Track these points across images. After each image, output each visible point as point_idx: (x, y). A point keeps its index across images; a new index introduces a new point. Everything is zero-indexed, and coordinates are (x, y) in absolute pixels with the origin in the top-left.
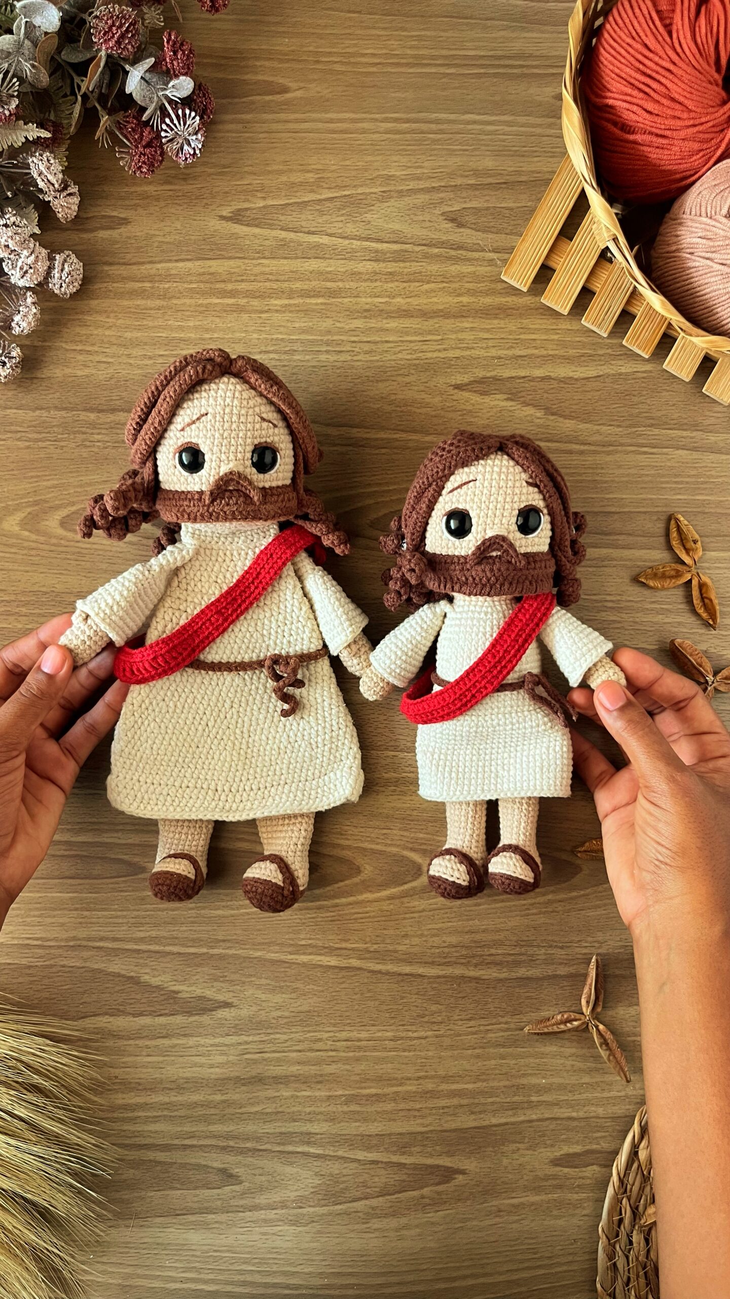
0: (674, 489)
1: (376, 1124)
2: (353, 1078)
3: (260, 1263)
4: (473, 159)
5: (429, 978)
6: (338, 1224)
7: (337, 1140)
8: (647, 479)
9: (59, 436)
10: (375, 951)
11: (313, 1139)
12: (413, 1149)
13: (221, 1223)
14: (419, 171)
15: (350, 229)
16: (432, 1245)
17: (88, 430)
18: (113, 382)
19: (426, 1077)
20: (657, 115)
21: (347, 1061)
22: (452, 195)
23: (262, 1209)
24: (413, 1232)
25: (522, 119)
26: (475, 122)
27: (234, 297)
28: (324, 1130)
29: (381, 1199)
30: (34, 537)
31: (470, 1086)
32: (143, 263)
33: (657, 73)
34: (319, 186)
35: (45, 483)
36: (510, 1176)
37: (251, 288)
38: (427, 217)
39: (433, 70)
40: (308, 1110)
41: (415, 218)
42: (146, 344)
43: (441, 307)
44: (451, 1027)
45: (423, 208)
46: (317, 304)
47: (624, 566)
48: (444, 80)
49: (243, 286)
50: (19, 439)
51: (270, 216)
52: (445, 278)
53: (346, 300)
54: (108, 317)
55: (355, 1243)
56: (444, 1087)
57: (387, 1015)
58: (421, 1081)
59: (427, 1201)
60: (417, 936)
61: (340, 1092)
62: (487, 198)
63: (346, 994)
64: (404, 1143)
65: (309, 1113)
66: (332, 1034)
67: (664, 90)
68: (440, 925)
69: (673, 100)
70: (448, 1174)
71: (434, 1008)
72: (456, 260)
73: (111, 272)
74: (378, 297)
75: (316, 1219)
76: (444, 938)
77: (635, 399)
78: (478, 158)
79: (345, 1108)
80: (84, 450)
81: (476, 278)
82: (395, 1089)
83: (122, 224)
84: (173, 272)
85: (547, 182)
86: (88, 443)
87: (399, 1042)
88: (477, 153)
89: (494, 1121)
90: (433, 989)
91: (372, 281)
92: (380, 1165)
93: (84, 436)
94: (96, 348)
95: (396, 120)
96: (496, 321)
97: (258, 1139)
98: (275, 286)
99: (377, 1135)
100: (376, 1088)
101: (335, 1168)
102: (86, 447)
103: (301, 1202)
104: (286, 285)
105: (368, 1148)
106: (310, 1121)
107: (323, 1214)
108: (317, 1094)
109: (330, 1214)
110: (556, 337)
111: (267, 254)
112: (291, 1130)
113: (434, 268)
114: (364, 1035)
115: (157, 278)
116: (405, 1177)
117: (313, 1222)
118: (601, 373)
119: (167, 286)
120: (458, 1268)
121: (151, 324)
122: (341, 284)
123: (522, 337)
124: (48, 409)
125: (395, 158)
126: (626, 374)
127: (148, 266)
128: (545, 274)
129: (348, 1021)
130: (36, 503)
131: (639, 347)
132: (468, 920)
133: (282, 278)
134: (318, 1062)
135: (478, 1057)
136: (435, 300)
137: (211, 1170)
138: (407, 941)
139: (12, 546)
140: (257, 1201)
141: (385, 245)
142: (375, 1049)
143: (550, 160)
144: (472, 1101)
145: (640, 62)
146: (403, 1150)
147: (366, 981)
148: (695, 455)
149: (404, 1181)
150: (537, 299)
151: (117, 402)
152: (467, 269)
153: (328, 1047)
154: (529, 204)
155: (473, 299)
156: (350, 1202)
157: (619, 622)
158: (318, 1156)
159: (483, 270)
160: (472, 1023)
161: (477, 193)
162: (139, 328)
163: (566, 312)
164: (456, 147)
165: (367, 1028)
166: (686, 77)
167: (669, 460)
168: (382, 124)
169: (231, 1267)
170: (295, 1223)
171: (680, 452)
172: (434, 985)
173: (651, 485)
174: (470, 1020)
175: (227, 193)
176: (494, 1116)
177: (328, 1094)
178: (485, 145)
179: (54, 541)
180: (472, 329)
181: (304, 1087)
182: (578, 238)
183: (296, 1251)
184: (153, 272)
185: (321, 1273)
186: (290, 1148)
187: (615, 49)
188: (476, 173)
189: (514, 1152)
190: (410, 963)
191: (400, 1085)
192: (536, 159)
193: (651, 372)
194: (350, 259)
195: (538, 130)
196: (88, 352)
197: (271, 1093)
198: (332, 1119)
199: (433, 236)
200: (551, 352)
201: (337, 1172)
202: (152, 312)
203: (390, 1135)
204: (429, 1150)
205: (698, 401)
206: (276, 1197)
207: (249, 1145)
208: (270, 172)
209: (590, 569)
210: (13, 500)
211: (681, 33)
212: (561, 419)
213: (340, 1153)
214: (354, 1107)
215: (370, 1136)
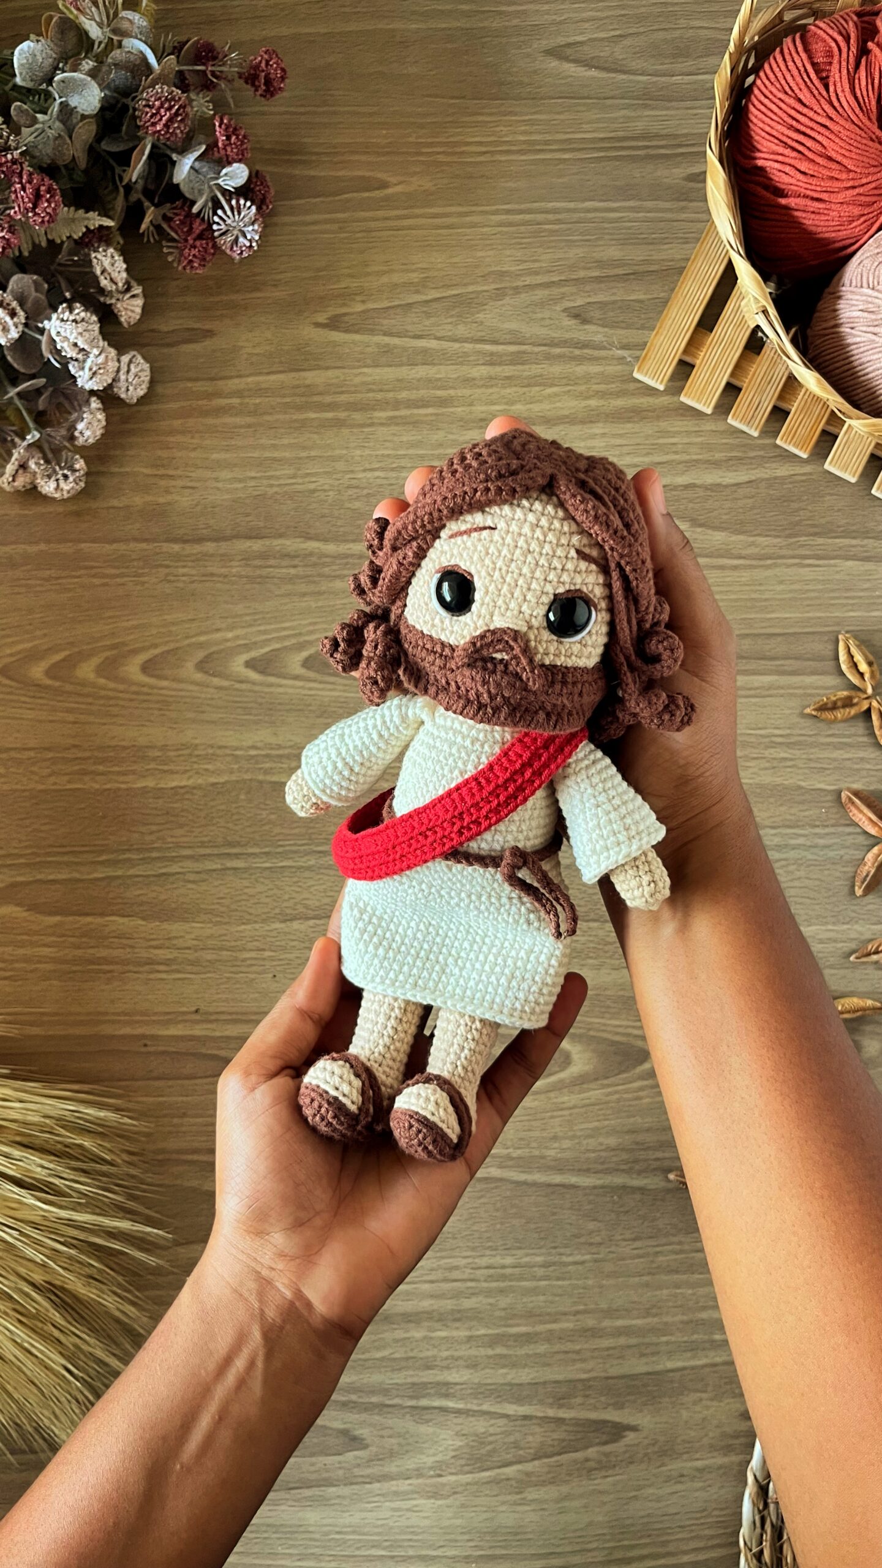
0: (845, 605)
1: (526, 1370)
2: (498, 1313)
3: (391, 1546)
4: (597, 249)
5: (585, 1188)
6: (487, 1495)
7: (482, 1391)
8: (813, 595)
9: (140, 571)
10: (519, 1158)
11: (452, 1391)
12: (573, 1401)
13: (344, 1497)
14: (537, 265)
15: (461, 330)
16: (600, 1518)
17: (171, 564)
18: (199, 508)
19: (585, 1312)
20: (812, 176)
21: (489, 1293)
22: (574, 289)
23: (393, 1479)
24: (576, 1503)
25: (649, 204)
26: (596, 210)
27: (333, 410)
28: (465, 1378)
29: (536, 1463)
30: (112, 685)
31: (639, 1322)
32: (231, 377)
33: (812, 129)
34: (424, 286)
35: (125, 624)
36: (693, 1434)
37: (351, 400)
38: (547, 314)
39: (548, 156)
40: (445, 1354)
41: (535, 316)
42: (235, 465)
43: (566, 412)
44: (613, 1249)
45: (542, 304)
46: (426, 415)
47: (791, 695)
48: (561, 166)
49: (343, 398)
50: (94, 576)
51: (371, 321)
52: (570, 380)
53: (459, 409)
54: (192, 438)
55: (508, 1517)
56: (606, 1323)
57: (536, 1236)
58: (579, 1317)
59: (592, 1464)
60: (566, 1138)
61: (482, 1332)
62: (614, 291)
63: (486, 1211)
64: (563, 1392)
65: (446, 1359)
66: (470, 1260)
67: (820, 148)
68: (596, 1124)
69: (830, 159)
70: (617, 1431)
71: (591, 1226)
72: (580, 360)
73: (194, 389)
74: (495, 404)
75: (459, 1489)
76: (601, 1140)
77: (795, 505)
78: (602, 248)
79: (490, 1352)
80: (167, 585)
81: (606, 379)
82: (549, 1326)
83: (205, 337)
84: (263, 386)
85: (681, 271)
86: (172, 578)
87: (551, 1269)
88: (601, 243)
89: (670, 1365)
90: (590, 1203)
91: (487, 387)
92: (534, 1421)
93: (167, 571)
94: (179, 472)
95: (508, 212)
96: (629, 425)
97: (385, 1392)
98: (379, 396)
99: (529, 1384)
100: (526, 1325)
101: (480, 1426)
102: (169, 581)
103: (440, 1469)
104: (391, 395)
105: (519, 1400)
106: (448, 1368)
107: (468, 1484)
108: (455, 1333)
109: (476, 1483)
110: (699, 440)
111: (369, 361)
112: (425, 1380)
113: (557, 369)
114: (509, 1261)
115: (246, 393)
116: (563, 1436)
117: (455, 1493)
118: (753, 478)
119: (257, 401)
120: (633, 1547)
121: (240, 443)
122: (452, 392)
123: (661, 441)
124: (127, 541)
125: (508, 252)
126: (783, 478)
127: (236, 381)
128: (684, 369)
129: (490, 1244)
130: (114, 647)
131: (796, 446)
132: (629, 1117)
133: (386, 387)
134: (457, 1295)
135: (647, 1285)
136: (558, 404)
137: (330, 1432)
138: (556, 1145)
139: (88, 695)
140: (386, 1469)
141: (500, 348)
142: (521, 1278)
143: (685, 246)
144: (641, 1340)
145: (794, 119)
146: (561, 1402)
147: (508, 1193)
148: (870, 566)
149: (564, 1440)
150: (675, 399)
151: (204, 531)
152: (594, 369)
153: (465, 1276)
154: (662, 295)
155: (601, 402)
156: (499, 1467)
157: (791, 760)
158: (458, 1412)
159: (613, 369)
160: (638, 1244)
161: (603, 285)
162: (227, 449)
163: (709, 411)
164: (576, 238)
165: (514, 1252)
166: (844, 134)
167: (837, 572)
168: (493, 217)
169: (357, 1553)
170: (435, 1495)
171: (850, 563)
172: (591, 1198)
173: (818, 602)
174: (634, 1240)
175: (321, 298)
176: (669, 1359)
177: (467, 1333)
178: (608, 234)
179: (134, 688)
180: (604, 435)
181: (438, 1325)
182: (719, 329)
183: (435, 1530)
184: (242, 386)
185: (467, 1557)
186: (424, 1402)
187: (766, 106)
188: (600, 264)
189: (695, 1403)
190: (560, 1171)
191: (555, 1321)
192: (666, 247)
193: (810, 474)
194: (461, 364)
195: (669, 215)
196: (171, 477)
197: (400, 1334)
198: (473, 1365)
199: (555, 335)
200: (695, 457)
201: (483, 1430)
202: (243, 430)
203: (545, 1383)
204: (592, 1401)
205: (867, 505)
206: (410, 1463)
207: (374, 1399)
208: (368, 274)
209: (753, 700)
210: (89, 644)
211: (839, 85)
212: (710, 532)
213: (485, 1407)
214: (499, 1350)
215: (521, 1385)
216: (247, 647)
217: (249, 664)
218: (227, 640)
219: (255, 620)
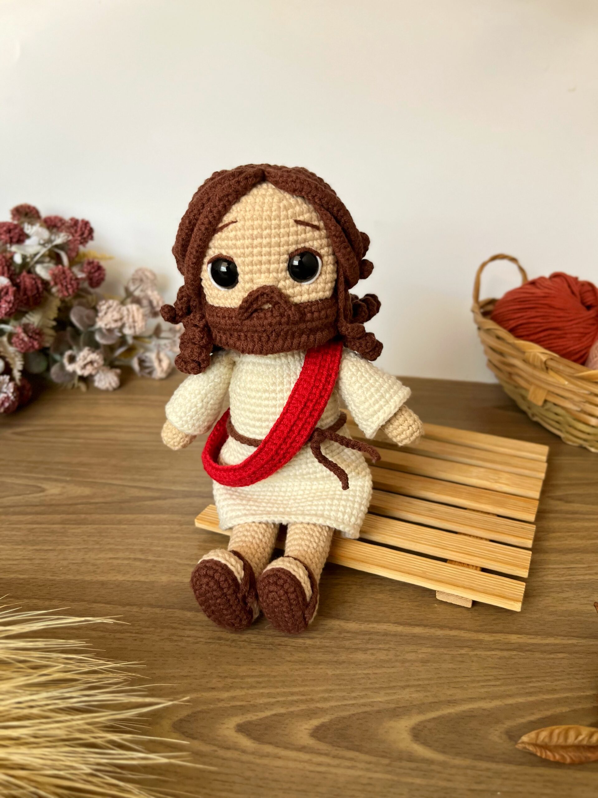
216: (243, 709)
217: (241, 729)
218: (220, 700)
219: (258, 682)
